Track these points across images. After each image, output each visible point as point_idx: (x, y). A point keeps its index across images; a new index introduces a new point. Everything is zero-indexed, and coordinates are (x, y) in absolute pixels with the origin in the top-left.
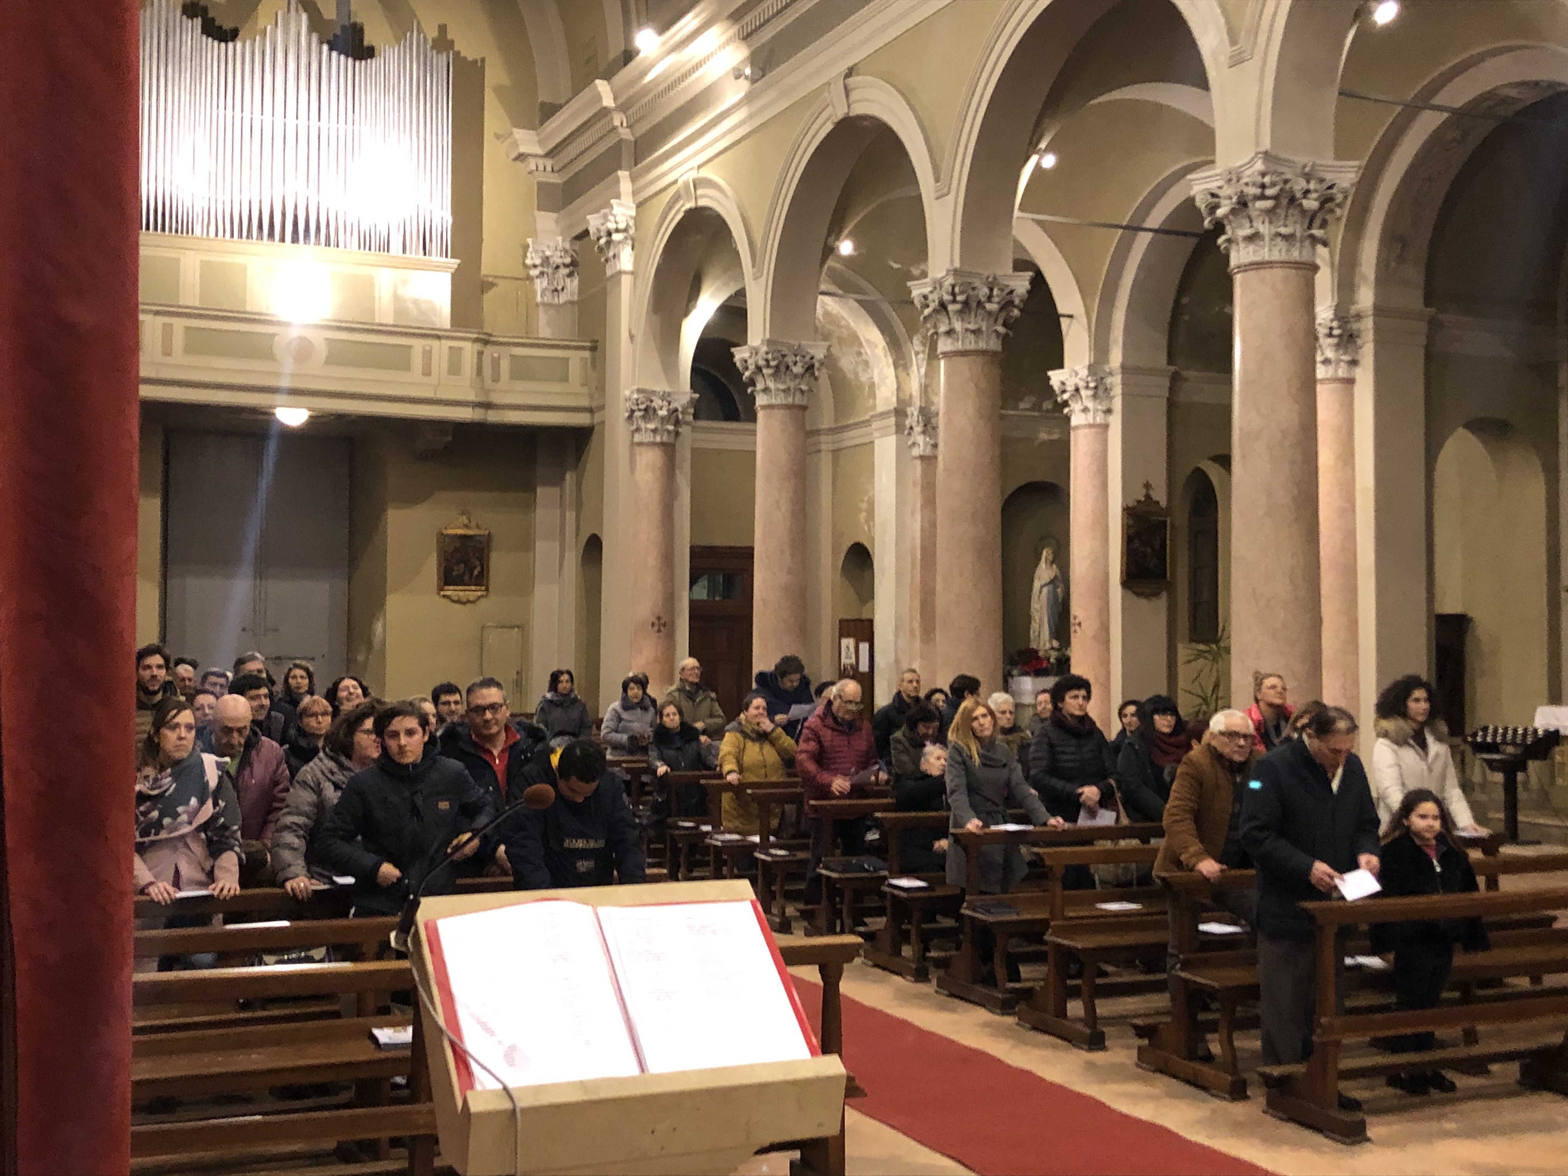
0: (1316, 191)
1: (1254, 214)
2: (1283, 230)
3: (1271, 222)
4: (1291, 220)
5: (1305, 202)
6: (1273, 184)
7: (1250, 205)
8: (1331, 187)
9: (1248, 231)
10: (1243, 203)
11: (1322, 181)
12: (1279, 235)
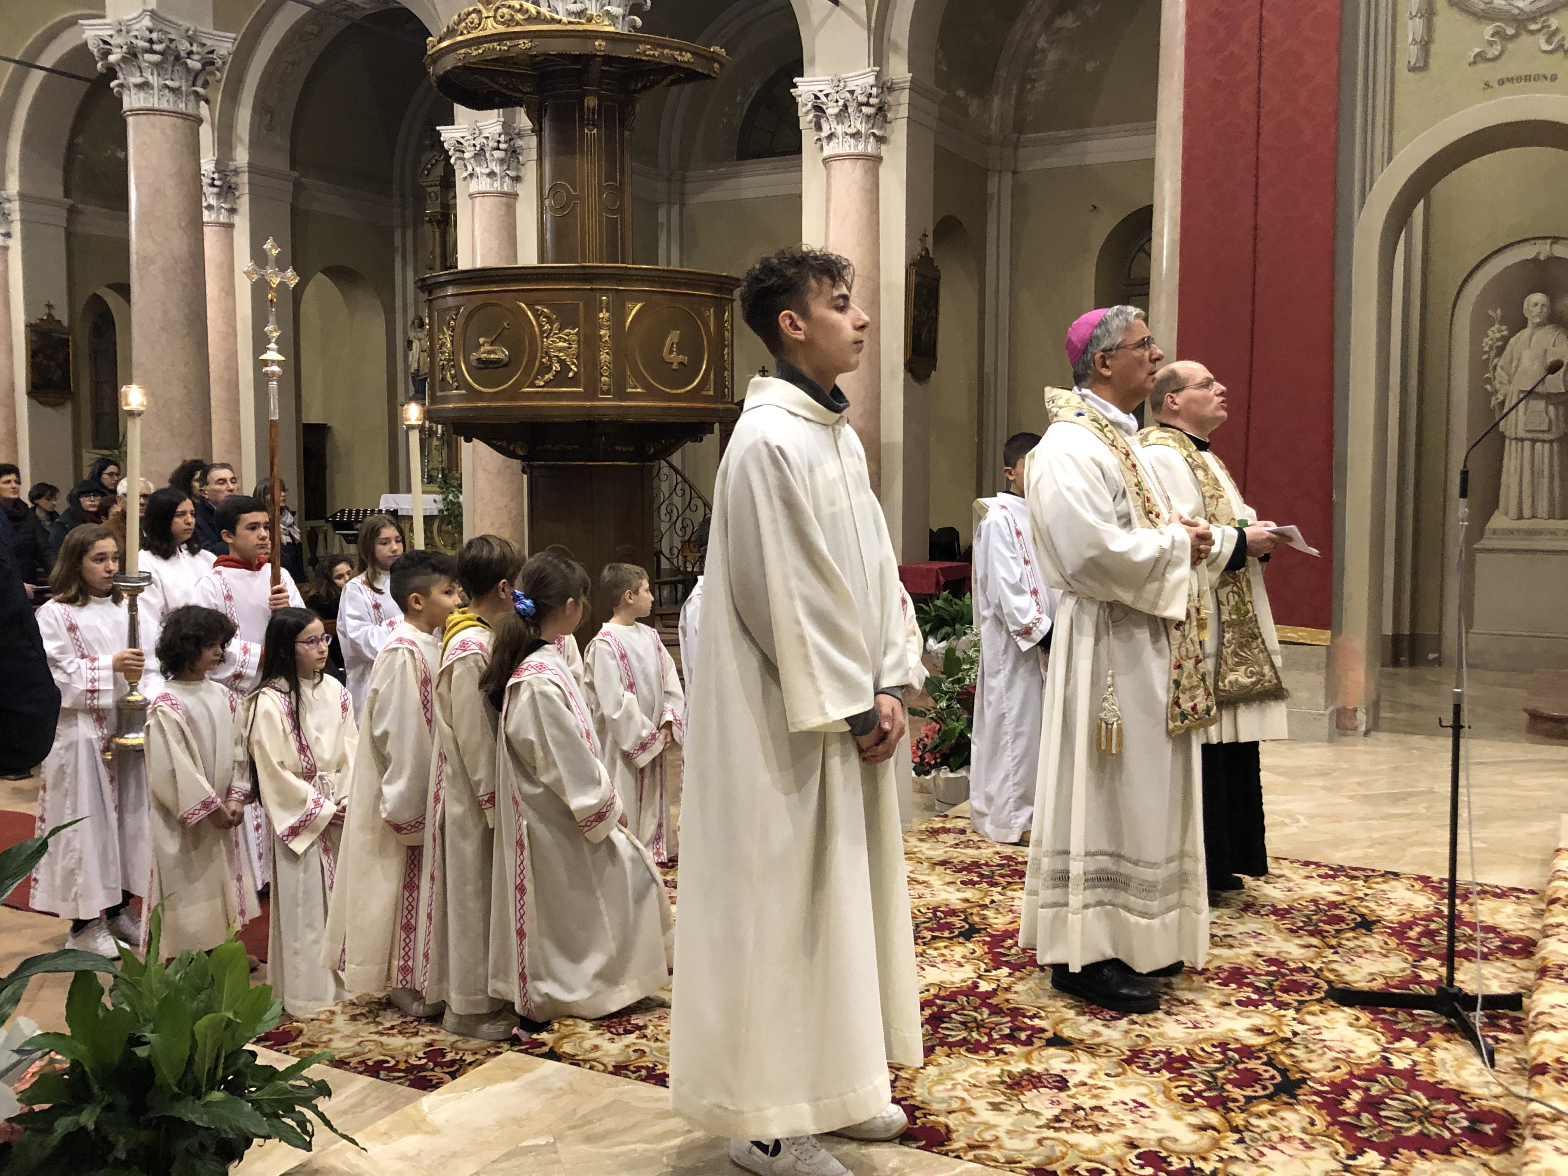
0: (198, 53)
1: (144, 65)
2: (169, 83)
3: (159, 75)
4: (176, 76)
5: (189, 61)
6: (160, 42)
7: (140, 56)
8: (212, 52)
9: (139, 80)
10: (132, 54)
11: (203, 45)
12: (166, 86)
